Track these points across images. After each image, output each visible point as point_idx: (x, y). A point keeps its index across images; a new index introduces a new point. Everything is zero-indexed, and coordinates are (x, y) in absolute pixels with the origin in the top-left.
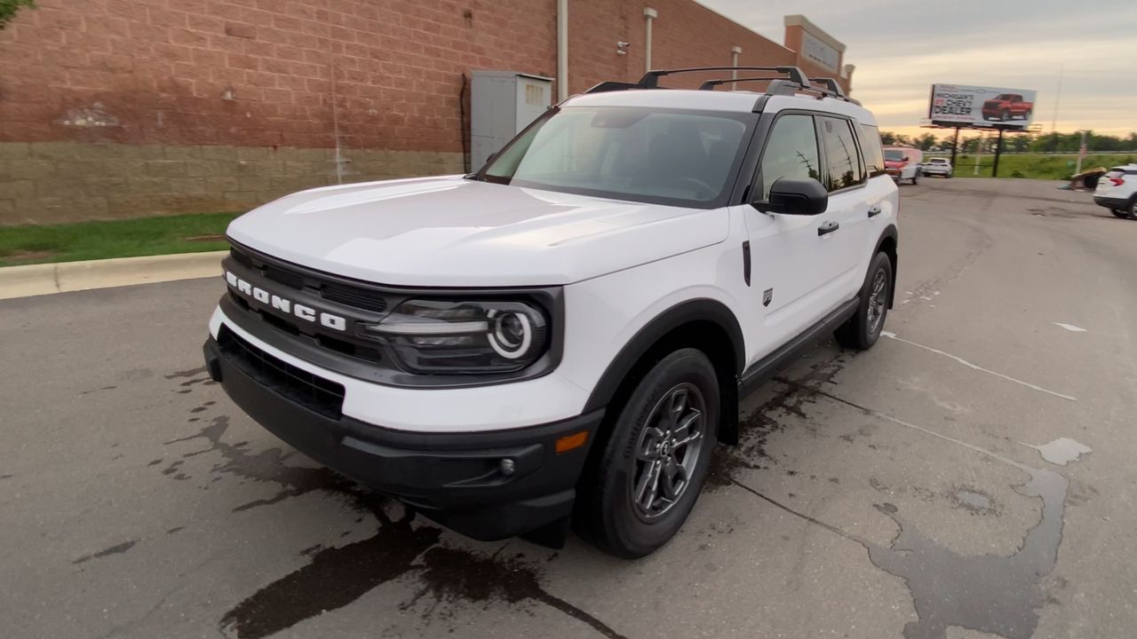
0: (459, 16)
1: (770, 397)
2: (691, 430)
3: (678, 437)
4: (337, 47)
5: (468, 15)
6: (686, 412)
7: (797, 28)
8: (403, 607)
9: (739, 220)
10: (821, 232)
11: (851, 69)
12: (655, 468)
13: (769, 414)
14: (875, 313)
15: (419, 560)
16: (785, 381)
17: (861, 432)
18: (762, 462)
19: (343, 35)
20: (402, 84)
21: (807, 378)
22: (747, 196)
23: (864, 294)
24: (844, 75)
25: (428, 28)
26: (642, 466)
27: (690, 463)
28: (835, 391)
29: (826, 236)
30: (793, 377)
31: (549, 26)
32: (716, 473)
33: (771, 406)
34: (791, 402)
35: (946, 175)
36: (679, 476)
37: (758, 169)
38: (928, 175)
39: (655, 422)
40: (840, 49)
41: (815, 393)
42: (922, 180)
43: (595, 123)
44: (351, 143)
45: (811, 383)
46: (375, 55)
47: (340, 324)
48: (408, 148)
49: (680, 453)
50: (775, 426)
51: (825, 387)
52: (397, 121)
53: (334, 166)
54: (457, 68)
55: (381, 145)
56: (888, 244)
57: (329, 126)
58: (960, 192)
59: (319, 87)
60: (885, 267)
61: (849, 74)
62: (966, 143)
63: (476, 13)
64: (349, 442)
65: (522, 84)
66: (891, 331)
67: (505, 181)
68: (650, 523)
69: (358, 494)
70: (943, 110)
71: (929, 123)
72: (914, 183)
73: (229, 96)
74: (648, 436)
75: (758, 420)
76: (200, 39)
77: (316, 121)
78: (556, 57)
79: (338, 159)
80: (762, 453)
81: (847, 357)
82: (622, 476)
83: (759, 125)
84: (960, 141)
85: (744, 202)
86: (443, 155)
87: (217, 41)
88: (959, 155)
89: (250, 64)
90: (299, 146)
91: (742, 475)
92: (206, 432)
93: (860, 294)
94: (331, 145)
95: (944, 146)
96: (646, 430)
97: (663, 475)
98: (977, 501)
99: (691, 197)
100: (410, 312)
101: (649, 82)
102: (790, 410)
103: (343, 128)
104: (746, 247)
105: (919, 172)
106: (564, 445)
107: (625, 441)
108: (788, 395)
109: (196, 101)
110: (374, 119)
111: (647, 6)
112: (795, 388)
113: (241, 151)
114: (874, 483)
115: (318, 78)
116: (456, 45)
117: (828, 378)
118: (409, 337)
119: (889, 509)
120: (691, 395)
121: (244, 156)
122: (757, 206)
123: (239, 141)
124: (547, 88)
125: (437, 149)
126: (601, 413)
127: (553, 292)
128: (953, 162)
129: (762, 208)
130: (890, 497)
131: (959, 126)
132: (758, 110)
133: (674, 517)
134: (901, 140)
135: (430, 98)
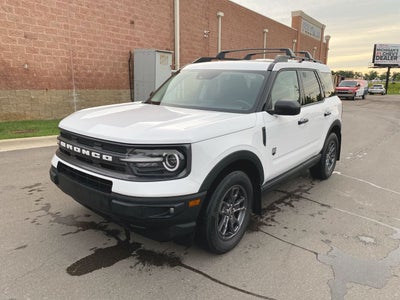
0: (128, 23)
1: (277, 198)
2: (241, 205)
3: (236, 207)
4: (73, 42)
5: (132, 23)
6: (238, 198)
7: (298, 18)
8: (131, 267)
9: (261, 118)
10: (300, 123)
11: (328, 38)
12: (226, 219)
13: (277, 206)
14: (330, 162)
15: (134, 253)
16: (285, 192)
17: (319, 213)
18: (273, 224)
19: (75, 35)
20: (103, 57)
21: (296, 191)
22: (265, 107)
23: (324, 152)
24: (325, 41)
25: (114, 30)
26: (221, 217)
27: (241, 219)
28: (309, 197)
29: (302, 125)
30: (289, 191)
31: (170, 25)
32: (252, 226)
33: (278, 202)
34: (287, 201)
35: (382, 94)
36: (236, 224)
37: (270, 95)
38: (372, 94)
39: (226, 200)
40: (322, 28)
41: (299, 197)
42: (368, 96)
43: (198, 77)
44: (79, 87)
45: (298, 193)
46: (90, 44)
47: (110, 159)
48: (105, 88)
49: (236, 214)
50: (279, 210)
51: (304, 195)
52: (100, 75)
53: (73, 98)
54: (127, 48)
55: (93, 87)
56: (336, 128)
57: (70, 79)
58: (389, 103)
59: (65, 60)
60: (334, 140)
61: (328, 41)
62: (395, 75)
63: (136, 21)
64: (114, 201)
65: (158, 55)
66: (338, 171)
67: (158, 103)
68: (224, 240)
69: (107, 231)
70: (381, 58)
71: (373, 65)
72: (363, 98)
73: (26, 66)
74: (223, 205)
75: (272, 208)
76: (14, 41)
77: (64, 77)
78: (174, 41)
79: (74, 94)
80: (273, 220)
81: (316, 183)
82: (214, 219)
83: (270, 76)
84: (392, 74)
85: (263, 110)
86: (121, 91)
87: (21, 41)
88: (390, 82)
89: (35, 52)
90: (57, 89)
91: (264, 228)
92: (43, 209)
93: (321, 152)
94: (70, 88)
95: (382, 78)
96: (222, 202)
97: (229, 223)
98: (368, 240)
99: (240, 108)
100: (135, 153)
101: (221, 57)
102: (287, 204)
103: (77, 80)
104: (264, 130)
105: (366, 92)
106: (191, 204)
107: (214, 205)
108: (287, 198)
109: (12, 70)
110: (89, 75)
111: (218, 10)
112: (290, 195)
113: (32, 92)
114: (322, 232)
115: (65, 56)
116: (127, 38)
117: (306, 191)
118: (135, 163)
119: (328, 242)
120: (241, 190)
121: (34, 94)
122: (268, 112)
123: (31, 87)
124: (170, 57)
125: (118, 88)
126: (205, 193)
127: (187, 146)
128: (386, 87)
129: (271, 113)
130: (329, 237)
131: (390, 66)
132: (270, 69)
133: (234, 240)
134: (358, 75)
135: (115, 64)
